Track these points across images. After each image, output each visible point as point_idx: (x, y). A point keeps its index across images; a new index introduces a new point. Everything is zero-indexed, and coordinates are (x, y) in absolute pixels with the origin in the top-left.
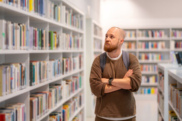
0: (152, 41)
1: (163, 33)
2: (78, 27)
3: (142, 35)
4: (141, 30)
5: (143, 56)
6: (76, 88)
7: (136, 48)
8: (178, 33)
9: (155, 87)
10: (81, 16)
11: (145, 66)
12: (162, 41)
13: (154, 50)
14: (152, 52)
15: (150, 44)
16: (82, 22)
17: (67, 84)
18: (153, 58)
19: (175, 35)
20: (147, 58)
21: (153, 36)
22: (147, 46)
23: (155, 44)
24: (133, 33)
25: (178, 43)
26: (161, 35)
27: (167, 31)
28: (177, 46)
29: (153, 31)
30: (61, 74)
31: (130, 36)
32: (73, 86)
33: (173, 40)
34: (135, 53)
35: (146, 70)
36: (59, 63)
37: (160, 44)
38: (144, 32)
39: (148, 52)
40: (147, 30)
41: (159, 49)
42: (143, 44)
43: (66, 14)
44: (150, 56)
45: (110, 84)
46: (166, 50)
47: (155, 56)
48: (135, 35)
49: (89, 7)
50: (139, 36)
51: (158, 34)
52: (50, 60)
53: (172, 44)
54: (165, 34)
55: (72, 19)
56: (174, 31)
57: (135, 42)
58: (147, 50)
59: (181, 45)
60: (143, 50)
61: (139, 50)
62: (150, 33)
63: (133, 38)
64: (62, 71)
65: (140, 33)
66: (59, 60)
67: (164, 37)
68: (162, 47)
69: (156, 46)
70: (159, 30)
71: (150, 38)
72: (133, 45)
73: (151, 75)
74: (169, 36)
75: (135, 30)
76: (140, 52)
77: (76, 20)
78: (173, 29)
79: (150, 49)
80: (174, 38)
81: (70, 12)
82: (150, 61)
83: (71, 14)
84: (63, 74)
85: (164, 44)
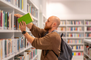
0: (74, 27)
1: (80, 22)
2: (35, 16)
3: (69, 23)
4: (69, 21)
5: (70, 35)
6: (34, 56)
7: (65, 30)
8: (88, 22)
9: (76, 52)
10: (37, 10)
11: (70, 41)
12: (80, 27)
13: (76, 31)
14: (74, 33)
15: (73, 28)
16: (37, 13)
17: (28, 54)
18: (75, 36)
19: (87, 23)
20: (72, 36)
21: (75, 24)
22: (71, 30)
23: (76, 28)
24: (64, 22)
25: (89, 28)
26: (79, 23)
27: (83, 21)
28: (88, 29)
29: (75, 21)
30: (24, 48)
31: (63, 24)
32: (32, 55)
33: (86, 26)
34: (65, 33)
35: (71, 42)
36: (22, 40)
37: (79, 29)
38: (70, 22)
39: (72, 33)
40: (72, 21)
41: (78, 31)
42: (70, 28)
43: (28, 6)
44: (73, 35)
46: (82, 31)
47: (76, 35)
48: (65, 23)
49: (41, 6)
50: (67, 24)
51: (78, 23)
52: (15, 38)
53: (86, 28)
54: (82, 23)
55: (31, 10)
56: (86, 21)
57: (65, 27)
58: (71, 32)
59: (90, 29)
60: (69, 31)
61: (67, 31)
62: (73, 22)
63: (64, 25)
64: (24, 45)
65: (68, 22)
66: (22, 38)
67: (81, 25)
68: (80, 30)
69: (77, 30)
70: (78, 21)
71: (73, 25)
72: (64, 29)
73: (74, 45)
74: (83, 24)
75: (65, 21)
76: (68, 33)
77: (34, 11)
78: (86, 20)
79: (73, 31)
80: (86, 25)
81: (30, 5)
82: (73, 37)
83: (30, 7)
84: (25, 47)
85: (81, 28)
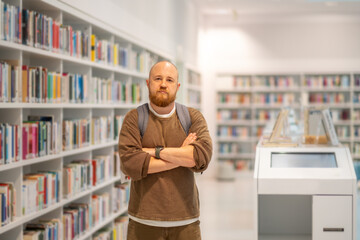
0: (275, 93)
1: (291, 81)
3: (261, 84)
4: (260, 76)
5: (262, 114)
7: (251, 101)
12: (289, 92)
13: (278, 105)
15: (272, 98)
19: (308, 83)
20: (267, 117)
21: (276, 84)
22: (267, 100)
23: (278, 96)
24: (247, 81)
25: (313, 97)
26: (288, 84)
27: (297, 78)
28: (311, 99)
29: (276, 79)
31: (243, 84)
33: (305, 91)
37: (286, 98)
38: (264, 80)
39: (269, 110)
40: (267, 77)
41: (286, 104)
42: (262, 98)
44: (272, 114)
45: (157, 157)
50: (256, 84)
51: (284, 82)
53: (305, 98)
56: (308, 79)
57: (249, 94)
58: (267, 106)
62: (272, 81)
63: (247, 88)
65: (258, 81)
67: (293, 87)
68: (290, 101)
69: (281, 100)
70: (285, 77)
71: (272, 88)
72: (247, 99)
74: (299, 85)
75: (250, 77)
76: (258, 110)
78: (306, 76)
79: (273, 105)
80: (307, 88)
85: (293, 97)
